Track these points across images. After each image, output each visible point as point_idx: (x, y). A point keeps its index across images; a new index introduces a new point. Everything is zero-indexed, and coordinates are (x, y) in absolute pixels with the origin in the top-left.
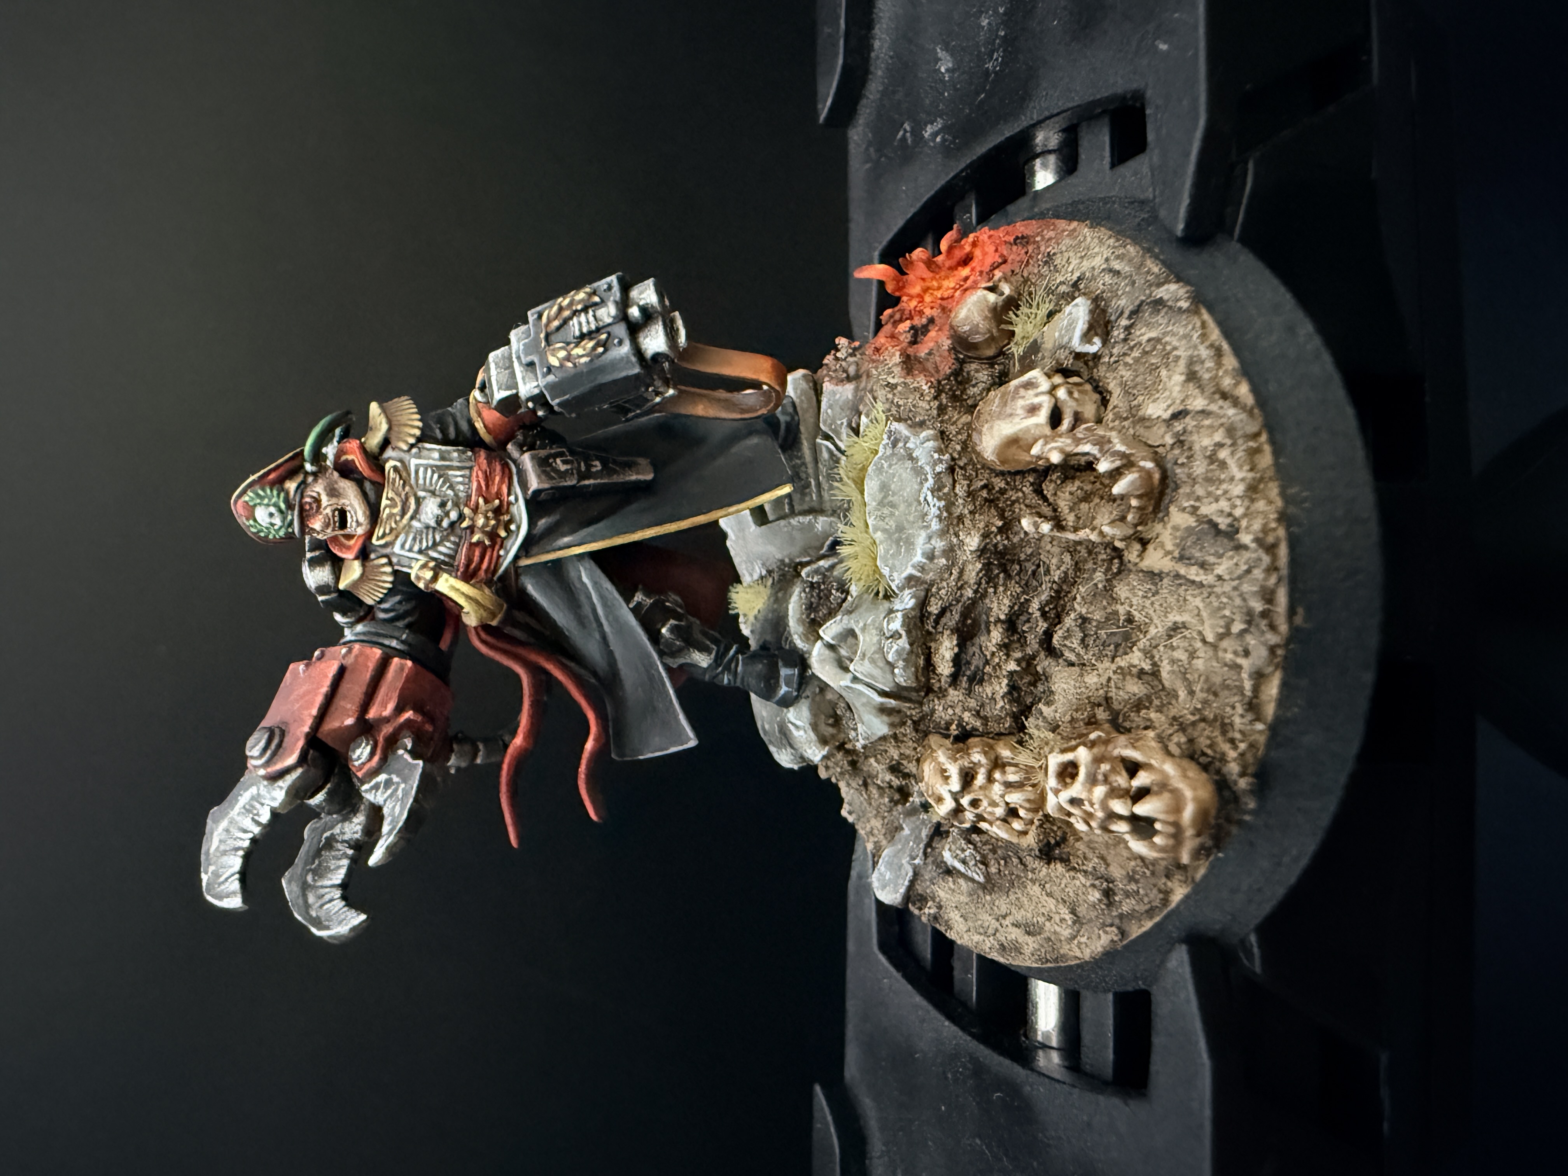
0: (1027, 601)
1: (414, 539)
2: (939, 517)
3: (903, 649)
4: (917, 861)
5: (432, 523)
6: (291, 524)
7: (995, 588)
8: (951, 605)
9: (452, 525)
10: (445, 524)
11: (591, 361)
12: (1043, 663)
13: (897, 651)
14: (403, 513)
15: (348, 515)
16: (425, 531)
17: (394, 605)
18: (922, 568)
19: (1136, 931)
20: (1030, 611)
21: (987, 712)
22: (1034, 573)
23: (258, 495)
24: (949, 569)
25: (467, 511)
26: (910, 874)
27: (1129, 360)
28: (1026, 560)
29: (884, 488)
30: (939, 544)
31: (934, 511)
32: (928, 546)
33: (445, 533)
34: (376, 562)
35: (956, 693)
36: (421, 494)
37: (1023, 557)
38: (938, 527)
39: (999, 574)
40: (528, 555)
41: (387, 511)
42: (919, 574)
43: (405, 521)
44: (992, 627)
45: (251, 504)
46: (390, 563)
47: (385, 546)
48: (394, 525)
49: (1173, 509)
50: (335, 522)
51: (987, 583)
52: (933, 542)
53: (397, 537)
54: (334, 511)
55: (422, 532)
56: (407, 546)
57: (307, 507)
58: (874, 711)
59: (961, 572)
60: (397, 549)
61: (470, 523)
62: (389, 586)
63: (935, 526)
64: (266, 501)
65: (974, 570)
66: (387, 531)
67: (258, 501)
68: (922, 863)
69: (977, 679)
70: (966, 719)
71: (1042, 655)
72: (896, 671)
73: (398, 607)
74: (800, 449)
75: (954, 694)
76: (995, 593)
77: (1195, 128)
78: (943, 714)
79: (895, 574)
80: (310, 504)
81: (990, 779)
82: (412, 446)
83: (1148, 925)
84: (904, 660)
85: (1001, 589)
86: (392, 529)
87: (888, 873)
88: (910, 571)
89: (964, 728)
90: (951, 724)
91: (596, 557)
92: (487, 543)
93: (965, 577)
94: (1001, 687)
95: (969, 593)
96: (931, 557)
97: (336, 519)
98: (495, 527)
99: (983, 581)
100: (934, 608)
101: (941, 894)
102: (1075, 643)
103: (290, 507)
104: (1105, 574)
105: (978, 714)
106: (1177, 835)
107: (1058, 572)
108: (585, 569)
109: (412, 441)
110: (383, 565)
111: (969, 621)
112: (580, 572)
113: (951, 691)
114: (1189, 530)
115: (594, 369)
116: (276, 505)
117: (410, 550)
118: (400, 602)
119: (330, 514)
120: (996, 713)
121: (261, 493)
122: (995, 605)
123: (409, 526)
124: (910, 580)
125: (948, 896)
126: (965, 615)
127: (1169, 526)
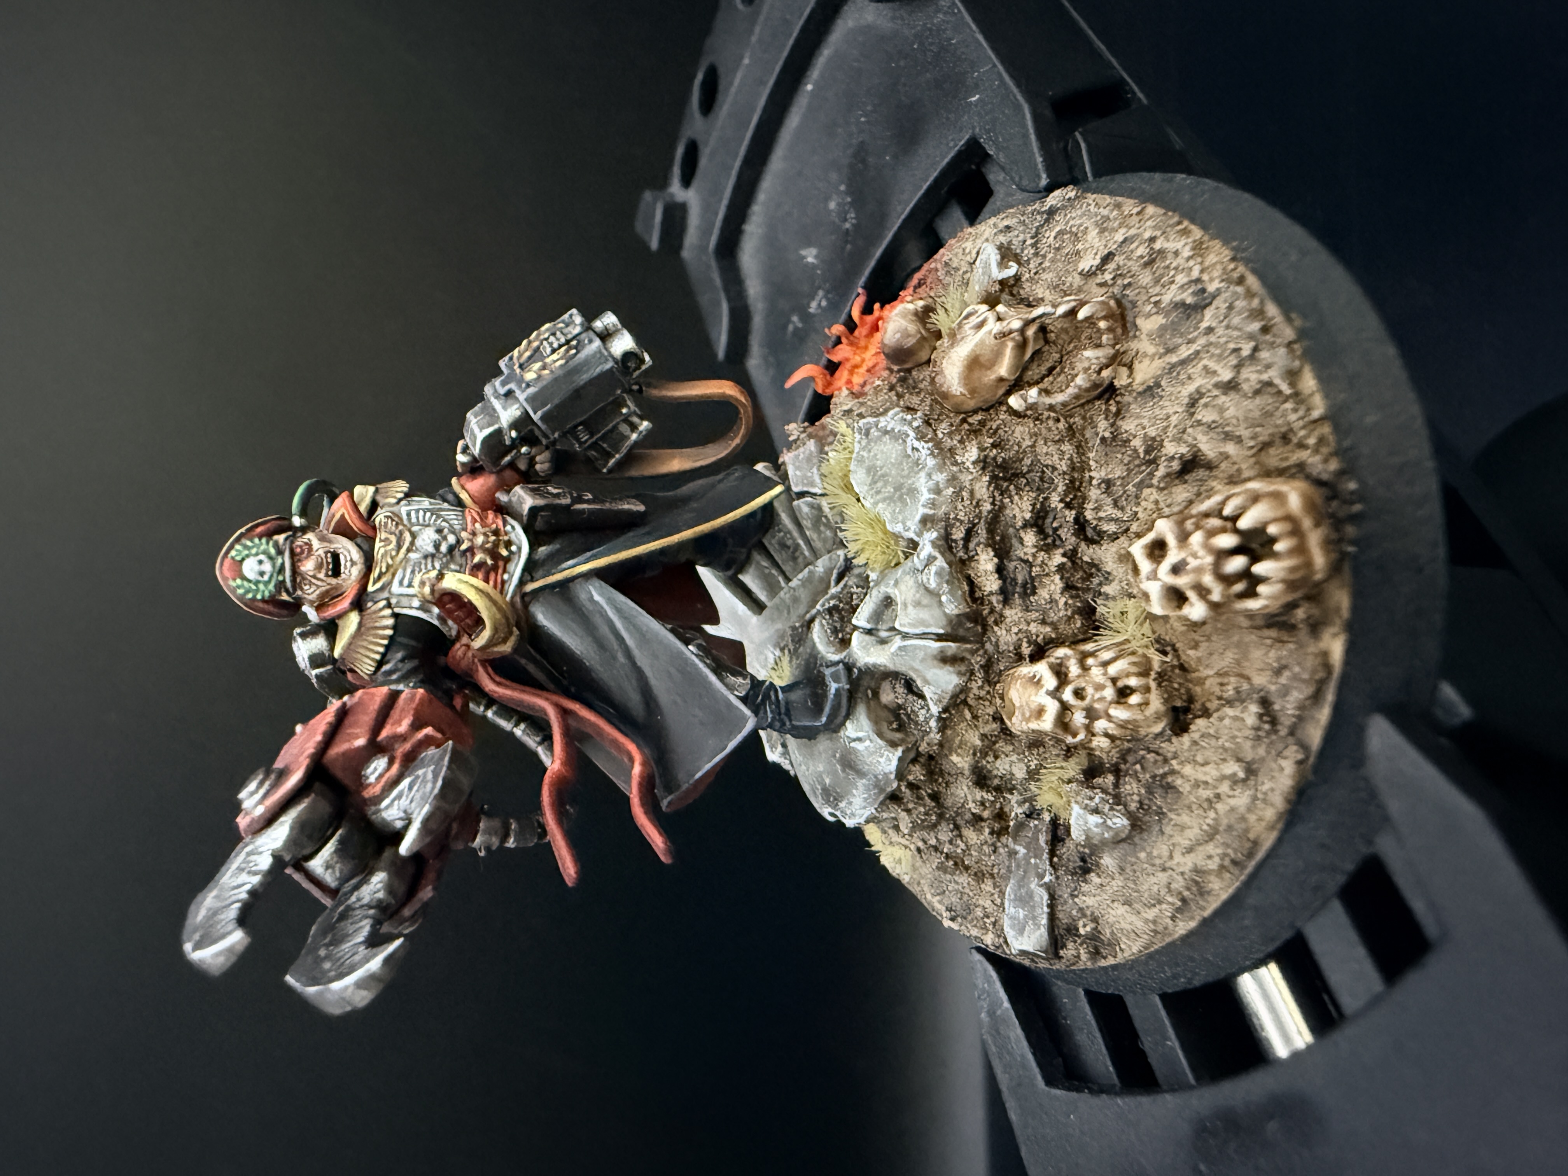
0: (1046, 499)
1: (413, 572)
2: (932, 454)
3: (942, 568)
4: (1047, 879)
5: (431, 549)
6: (282, 570)
7: (1010, 497)
8: (974, 525)
9: (451, 549)
10: (444, 548)
11: (567, 362)
12: (1087, 553)
13: (936, 573)
14: (399, 547)
15: (342, 557)
16: (423, 562)
17: (396, 665)
18: (933, 504)
19: (1315, 735)
20: (1053, 506)
21: (1053, 617)
22: (1042, 479)
23: (246, 547)
24: (958, 494)
25: (464, 535)
26: (1046, 897)
27: (1047, 264)
28: (1029, 472)
29: (871, 470)
30: (941, 478)
31: (924, 452)
32: (931, 482)
33: (444, 560)
34: (373, 608)
35: (1013, 611)
36: (415, 529)
37: (1025, 469)
38: (934, 462)
39: (1008, 487)
40: (533, 580)
41: (382, 551)
42: (931, 512)
43: (401, 555)
44: (1022, 534)
45: (238, 558)
46: (389, 605)
47: (382, 589)
48: (390, 562)
49: (1139, 321)
50: (328, 563)
51: (1002, 494)
52: (934, 477)
53: (394, 575)
54: (326, 553)
55: (420, 563)
56: (406, 582)
57: (298, 550)
58: (935, 662)
59: (972, 493)
60: (395, 588)
61: (469, 544)
62: (390, 632)
63: (931, 462)
64: (254, 551)
65: (982, 489)
66: (384, 570)
67: (246, 552)
68: (1053, 878)
69: (1030, 588)
70: (1034, 631)
71: (1083, 545)
72: (944, 598)
73: (400, 665)
74: (780, 523)
75: (1012, 614)
76: (1012, 502)
77: (1024, 117)
78: (1008, 637)
79: (909, 523)
80: (301, 547)
81: (1085, 668)
82: (400, 500)
83: (1324, 714)
84: (948, 582)
85: (1016, 498)
86: (388, 567)
87: (1021, 911)
88: (922, 511)
89: (1036, 643)
90: (1020, 646)
91: (602, 574)
92: (489, 562)
93: (978, 496)
94: (1056, 584)
95: (987, 507)
96: (937, 491)
97: (330, 560)
98: (496, 545)
99: (996, 494)
100: (958, 534)
101: (1090, 901)
102: (1109, 510)
103: (280, 552)
104: (1106, 419)
105: (1044, 622)
106: (1296, 531)
107: (1063, 463)
108: (595, 588)
109: (401, 495)
110: (381, 609)
111: (998, 538)
112: (590, 593)
113: (1007, 612)
114: (1163, 329)
115: (570, 372)
116: (265, 552)
117: (410, 585)
118: (402, 660)
119: (323, 555)
120: (1061, 614)
121: (249, 543)
122: (1017, 511)
123: (406, 559)
124: (926, 521)
125: (1098, 898)
126: (991, 531)
127: (1143, 337)
